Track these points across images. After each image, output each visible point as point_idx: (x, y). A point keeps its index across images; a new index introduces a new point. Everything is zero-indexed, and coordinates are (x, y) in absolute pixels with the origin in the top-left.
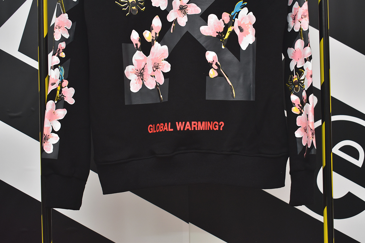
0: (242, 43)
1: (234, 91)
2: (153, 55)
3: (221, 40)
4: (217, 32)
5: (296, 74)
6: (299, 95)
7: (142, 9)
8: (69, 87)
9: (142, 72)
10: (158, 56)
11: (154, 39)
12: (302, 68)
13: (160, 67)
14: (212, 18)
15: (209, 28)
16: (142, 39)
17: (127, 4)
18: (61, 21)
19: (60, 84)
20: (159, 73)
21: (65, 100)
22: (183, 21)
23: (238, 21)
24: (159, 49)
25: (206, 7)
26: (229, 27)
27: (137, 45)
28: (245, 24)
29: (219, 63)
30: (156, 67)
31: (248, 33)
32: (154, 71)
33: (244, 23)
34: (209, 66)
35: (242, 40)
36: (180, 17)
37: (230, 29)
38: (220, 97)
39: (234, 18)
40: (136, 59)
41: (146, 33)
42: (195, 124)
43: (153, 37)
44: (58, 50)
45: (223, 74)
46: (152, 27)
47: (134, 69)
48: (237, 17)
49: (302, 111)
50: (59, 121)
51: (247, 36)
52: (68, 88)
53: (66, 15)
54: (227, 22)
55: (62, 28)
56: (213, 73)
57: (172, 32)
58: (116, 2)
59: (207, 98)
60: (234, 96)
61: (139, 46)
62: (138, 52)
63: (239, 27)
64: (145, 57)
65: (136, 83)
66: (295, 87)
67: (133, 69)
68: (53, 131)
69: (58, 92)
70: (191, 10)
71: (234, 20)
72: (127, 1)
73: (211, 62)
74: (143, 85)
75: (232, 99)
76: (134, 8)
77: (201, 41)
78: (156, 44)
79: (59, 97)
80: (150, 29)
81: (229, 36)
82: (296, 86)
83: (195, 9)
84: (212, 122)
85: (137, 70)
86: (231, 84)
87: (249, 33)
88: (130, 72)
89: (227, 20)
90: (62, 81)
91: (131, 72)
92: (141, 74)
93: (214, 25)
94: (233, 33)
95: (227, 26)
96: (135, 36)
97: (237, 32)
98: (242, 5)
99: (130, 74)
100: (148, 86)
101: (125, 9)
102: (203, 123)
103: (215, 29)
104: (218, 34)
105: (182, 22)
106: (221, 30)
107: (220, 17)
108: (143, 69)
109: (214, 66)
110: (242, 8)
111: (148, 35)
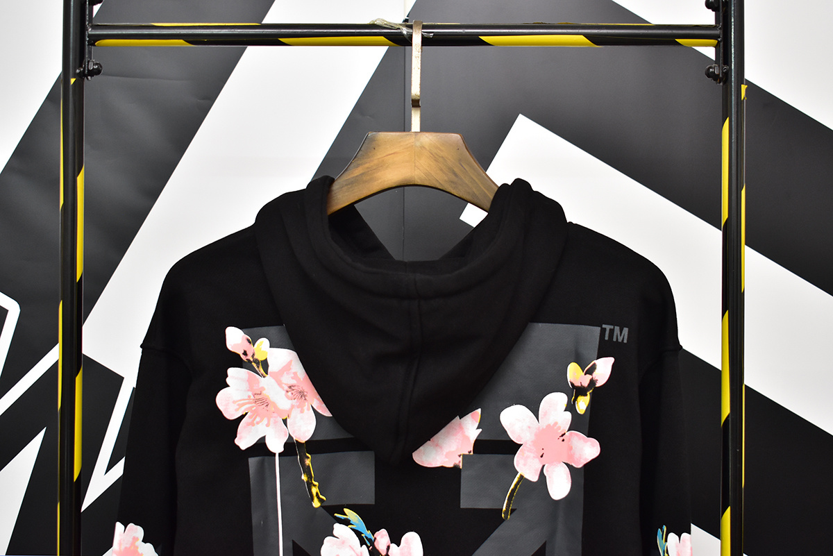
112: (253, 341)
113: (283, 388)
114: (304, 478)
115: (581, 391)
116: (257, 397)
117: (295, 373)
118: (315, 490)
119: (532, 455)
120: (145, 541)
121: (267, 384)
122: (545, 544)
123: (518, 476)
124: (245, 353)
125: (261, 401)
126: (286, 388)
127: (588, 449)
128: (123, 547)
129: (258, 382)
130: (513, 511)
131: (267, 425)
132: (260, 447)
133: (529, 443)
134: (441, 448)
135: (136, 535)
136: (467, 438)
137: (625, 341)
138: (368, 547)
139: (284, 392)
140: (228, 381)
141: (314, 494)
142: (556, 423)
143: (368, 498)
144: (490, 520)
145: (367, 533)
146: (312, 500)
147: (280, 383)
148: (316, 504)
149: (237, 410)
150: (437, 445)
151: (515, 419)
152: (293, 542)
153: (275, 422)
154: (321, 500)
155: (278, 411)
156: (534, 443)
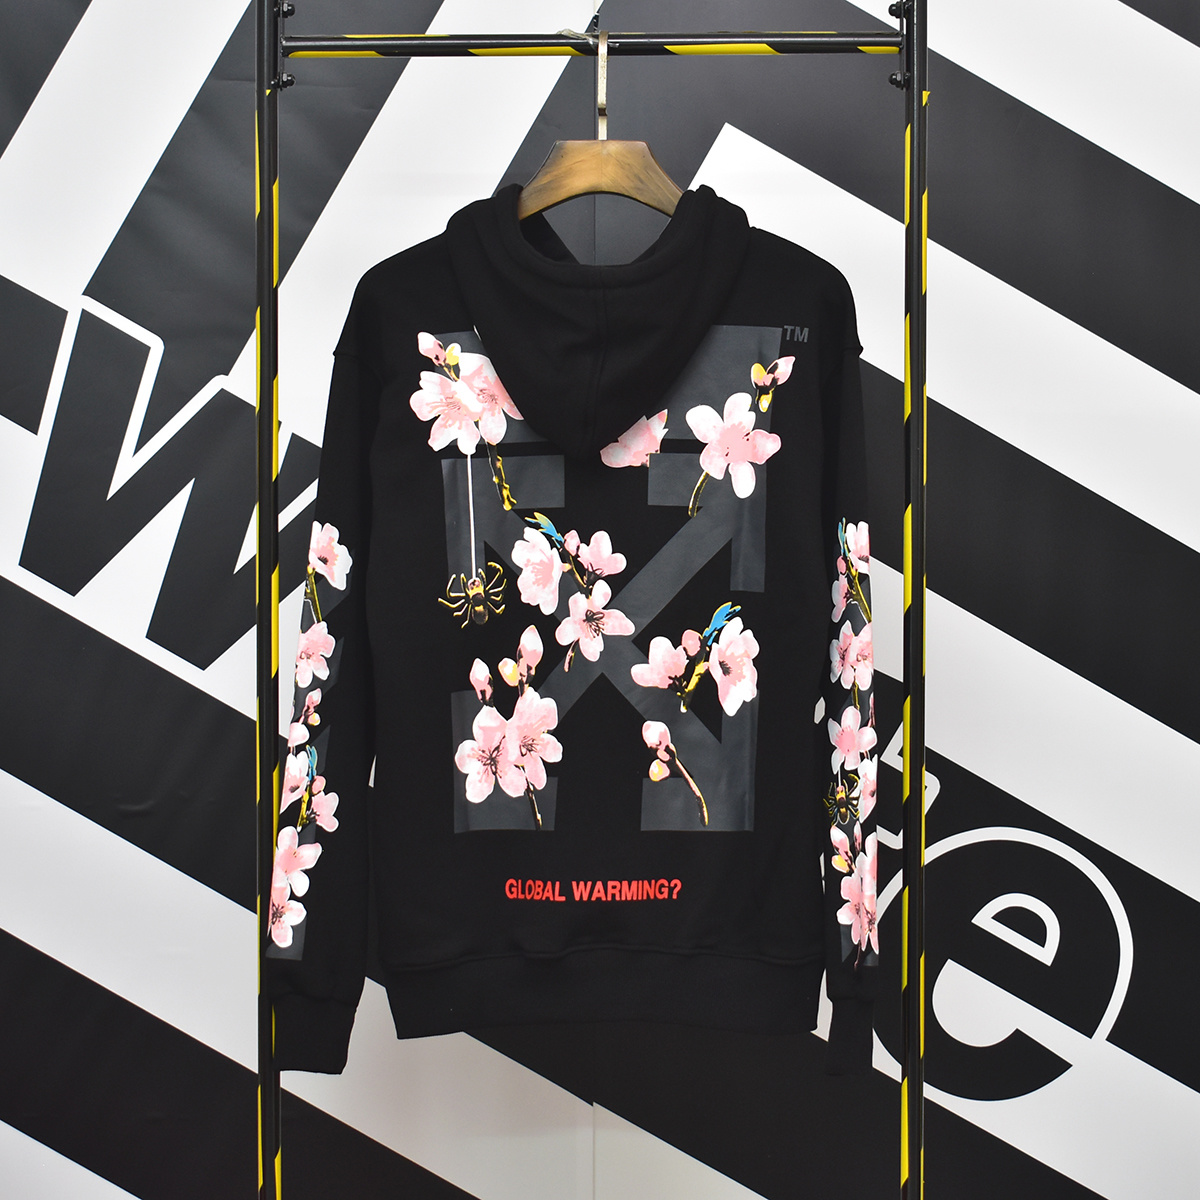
0: (728, 699)
1: (705, 809)
2: (520, 719)
3: (679, 694)
4: (670, 678)
5: (843, 784)
6: (848, 830)
7: (498, 611)
8: (326, 791)
9: (494, 756)
10: (534, 722)
11: (524, 679)
12: (855, 772)
13: (538, 748)
14: (660, 645)
15: (652, 669)
16: (496, 679)
17: (463, 601)
18: (312, 641)
19: (309, 788)
20: (536, 760)
21: (318, 823)
22: (593, 649)
23: (720, 651)
24: (535, 705)
25: (646, 621)
26: (699, 663)
27: (483, 692)
28: (736, 655)
29: (672, 747)
30: (528, 747)
31: (741, 677)
32: (523, 755)
33: (732, 654)
34: (651, 755)
35: (727, 693)
36: (586, 637)
37: (700, 669)
38: (674, 824)
39: (709, 644)
40: (482, 725)
41: (506, 663)
42: (614, 887)
43: (521, 675)
44: (306, 708)
45: (682, 772)
46: (520, 651)
47: (476, 749)
48: (716, 640)
49: (853, 866)
50: (306, 872)
51: (738, 683)
52: (326, 794)
53: (324, 624)
54: (692, 653)
55: (314, 657)
56: (658, 771)
57: (567, 670)
58: (440, 600)
59: (643, 828)
60: (706, 820)
61: (488, 697)
62: (486, 708)
63: (722, 664)
64: (502, 722)
65: (480, 781)
66: (839, 811)
67: (473, 749)
68: (293, 897)
69: (304, 806)
70: (613, 626)
71: (710, 647)
72: (463, 595)
73: (654, 746)
74: (497, 785)
75: (702, 829)
76: (480, 608)
77: (632, 699)
78: (529, 691)
79: (307, 819)
80: (516, 656)
81: (697, 685)
82: (843, 810)
83: (620, 624)
84: (653, 882)
85: (483, 751)
86: (698, 793)
87: (744, 677)
88: (467, 758)
89: (694, 649)
90: (313, 781)
91: (469, 756)
92: (492, 761)
93: (664, 662)
94: (707, 677)
95: (693, 662)
96: (479, 672)
97: (717, 674)
98: (730, 613)
99: (468, 760)
100: (507, 788)
101: (460, 613)
102: (634, 883)
103: (666, 671)
104: (671, 682)
105: (591, 650)
106: (681, 672)
107: (676, 643)
108: (497, 748)
109: (662, 754)
110: (729, 620)
111: (510, 670)
112: (444, 347)
113: (474, 391)
114: (495, 480)
115: (763, 390)
116: (449, 400)
117: (486, 377)
118: (506, 493)
119: (717, 454)
120: (340, 542)
121: (459, 388)
122: (731, 540)
123: (704, 474)
124: (437, 358)
125: (453, 404)
126: (478, 391)
127: (770, 445)
128: (320, 546)
129: (450, 386)
130: (699, 508)
131: (459, 428)
132: (452, 449)
133: (715, 442)
134: (629, 448)
135: (333, 536)
136: (655, 438)
137: (806, 341)
138: (558, 549)
139: (476, 396)
140: (421, 383)
141: (505, 497)
142: (740, 423)
143: (558, 502)
144: (677, 517)
145: (557, 536)
146: (504, 502)
147: (471, 387)
148: (507, 507)
149: (430, 412)
150: (625, 446)
151: (700, 420)
152: (485, 543)
153: (467, 425)
154: (511, 503)
155: (470, 414)
156: (719, 441)
